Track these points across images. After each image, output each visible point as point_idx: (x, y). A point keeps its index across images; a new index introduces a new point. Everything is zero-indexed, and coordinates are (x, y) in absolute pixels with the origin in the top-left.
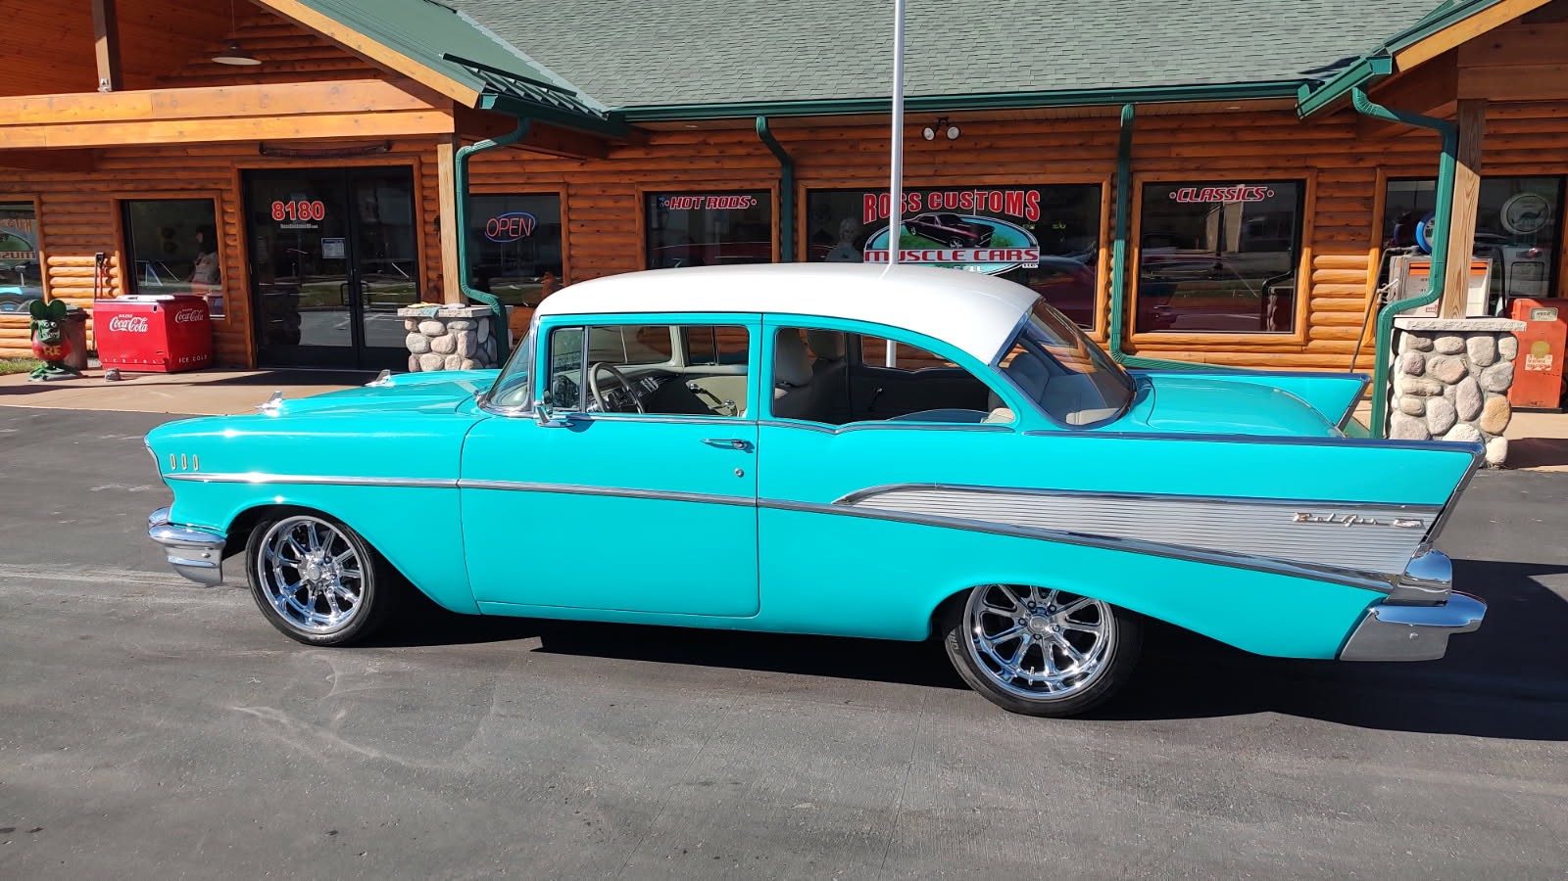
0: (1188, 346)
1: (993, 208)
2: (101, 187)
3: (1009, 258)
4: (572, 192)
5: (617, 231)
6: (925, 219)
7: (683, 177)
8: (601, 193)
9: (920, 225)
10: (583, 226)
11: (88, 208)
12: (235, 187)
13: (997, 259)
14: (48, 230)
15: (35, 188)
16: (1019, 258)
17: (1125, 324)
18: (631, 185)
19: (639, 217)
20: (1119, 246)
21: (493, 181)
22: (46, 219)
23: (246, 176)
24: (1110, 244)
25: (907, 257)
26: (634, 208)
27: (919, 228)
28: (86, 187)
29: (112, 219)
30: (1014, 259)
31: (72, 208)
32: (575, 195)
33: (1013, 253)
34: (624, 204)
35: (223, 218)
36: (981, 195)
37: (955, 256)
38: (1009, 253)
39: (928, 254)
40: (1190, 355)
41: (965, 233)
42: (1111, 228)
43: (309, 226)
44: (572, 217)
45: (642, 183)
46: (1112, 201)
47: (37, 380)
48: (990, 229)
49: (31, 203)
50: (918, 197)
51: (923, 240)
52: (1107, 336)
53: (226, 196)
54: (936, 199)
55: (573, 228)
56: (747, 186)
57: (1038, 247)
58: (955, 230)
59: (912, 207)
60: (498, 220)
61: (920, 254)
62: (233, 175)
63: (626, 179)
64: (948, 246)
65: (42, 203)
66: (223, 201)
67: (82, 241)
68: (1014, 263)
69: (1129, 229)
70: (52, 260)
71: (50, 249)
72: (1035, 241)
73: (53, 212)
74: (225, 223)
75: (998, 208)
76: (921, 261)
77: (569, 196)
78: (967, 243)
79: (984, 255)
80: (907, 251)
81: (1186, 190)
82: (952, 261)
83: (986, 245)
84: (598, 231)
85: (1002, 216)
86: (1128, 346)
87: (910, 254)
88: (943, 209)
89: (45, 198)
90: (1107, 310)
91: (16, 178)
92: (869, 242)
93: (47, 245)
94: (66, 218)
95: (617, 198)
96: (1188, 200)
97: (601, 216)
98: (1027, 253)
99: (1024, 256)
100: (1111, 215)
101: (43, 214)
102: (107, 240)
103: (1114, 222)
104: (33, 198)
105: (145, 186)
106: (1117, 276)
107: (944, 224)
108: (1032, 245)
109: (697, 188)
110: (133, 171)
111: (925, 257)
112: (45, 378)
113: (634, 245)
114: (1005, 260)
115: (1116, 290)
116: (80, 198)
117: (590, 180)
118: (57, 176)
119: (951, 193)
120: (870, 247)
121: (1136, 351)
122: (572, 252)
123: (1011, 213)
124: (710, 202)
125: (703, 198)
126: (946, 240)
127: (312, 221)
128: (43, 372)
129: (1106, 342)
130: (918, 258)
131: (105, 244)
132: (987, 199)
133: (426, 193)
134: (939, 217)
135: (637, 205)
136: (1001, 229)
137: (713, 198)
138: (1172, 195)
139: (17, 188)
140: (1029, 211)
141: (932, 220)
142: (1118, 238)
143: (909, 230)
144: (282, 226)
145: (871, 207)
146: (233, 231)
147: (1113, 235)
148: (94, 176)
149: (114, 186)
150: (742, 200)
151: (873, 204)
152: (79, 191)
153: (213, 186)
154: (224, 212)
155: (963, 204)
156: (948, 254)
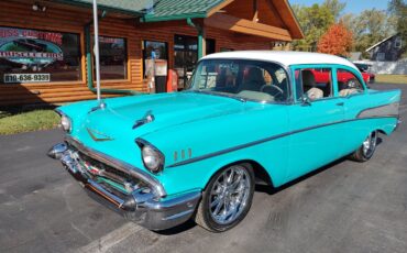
3: (53, 56)
6: (21, 40)
9: (19, 42)
13: (49, 57)
24: (85, 53)
27: (19, 44)
33: (55, 55)
37: (34, 55)
39: (24, 54)
41: (37, 46)
42: (85, 48)
46: (85, 39)
48: (46, 46)
51: (21, 48)
57: (62, 53)
58: (33, 45)
61: (20, 54)
64: (31, 51)
68: (55, 58)
72: (61, 51)
79: (45, 55)
80: (15, 52)
81: (101, 38)
83: (45, 52)
85: (50, 41)
87: (16, 54)
90: (86, 74)
100: (85, 44)
108: (60, 53)
111: (22, 55)
123: (53, 40)
129: (87, 84)
130: (19, 56)
134: (27, 40)
136: (50, 46)
141: (24, 41)
143: (15, 44)
156: (31, 54)
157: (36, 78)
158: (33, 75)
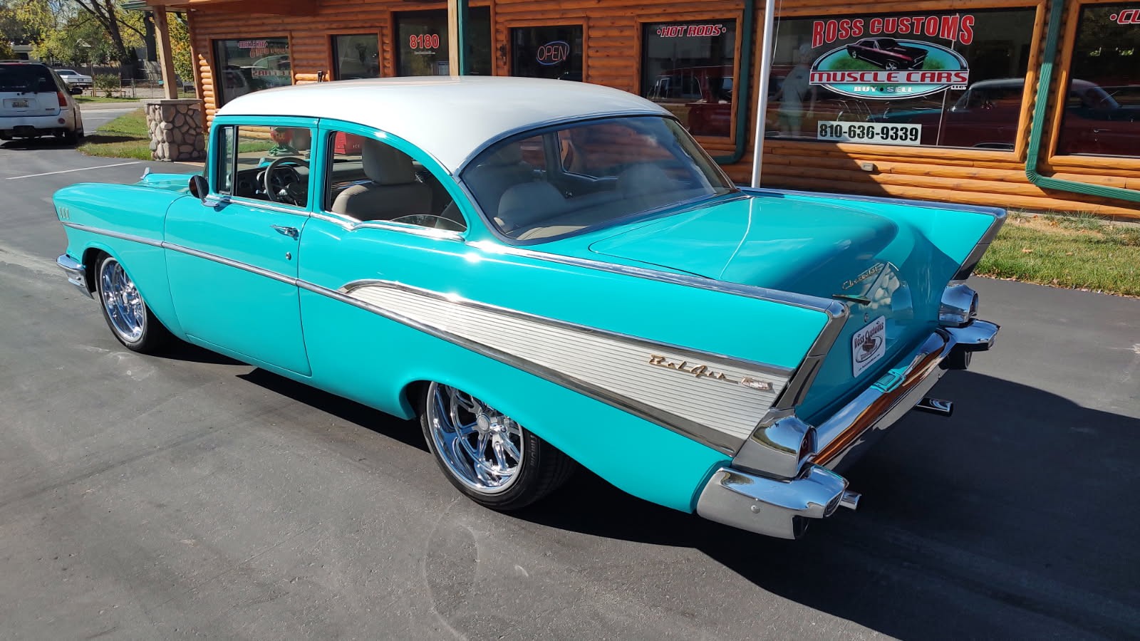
0: (1109, 171)
1: (928, 32)
2: (320, 26)
3: (939, 79)
4: (591, 24)
5: (621, 56)
6: (866, 44)
7: (670, 10)
8: (610, 24)
9: (861, 49)
10: (597, 51)
11: (315, 41)
12: (389, 24)
13: (928, 80)
14: (296, 56)
15: (289, 27)
16: (949, 78)
17: (1043, 146)
18: (632, 18)
19: (636, 44)
20: (1046, 69)
21: (540, 17)
22: (295, 48)
23: (397, 17)
24: (1038, 67)
25: (847, 78)
26: (633, 37)
27: (859, 51)
28: (313, 26)
29: (325, 47)
30: (944, 81)
31: (307, 41)
32: (593, 27)
33: (944, 75)
34: (627, 33)
35: (382, 46)
36: (918, 21)
37: (889, 78)
38: (940, 76)
39: (865, 75)
40: (1110, 180)
41: (900, 56)
42: (1040, 51)
43: (430, 52)
44: (591, 44)
45: (639, 16)
46: (1045, 23)
47: (272, 155)
48: (924, 52)
49: (287, 37)
50: (861, 23)
51: (861, 62)
52: (1024, 157)
53: (385, 31)
54: (877, 25)
55: (591, 53)
56: (717, 16)
57: (968, 70)
58: (892, 54)
59: (855, 32)
60: (545, 48)
61: (858, 75)
62: (387, 16)
63: (629, 13)
64: (883, 68)
65: (292, 38)
66: (383, 35)
67: (311, 63)
68: (944, 84)
69: (1059, 51)
70: (298, 76)
71: (297, 69)
72: (965, 64)
73: (297, 44)
74: (384, 51)
75: (933, 33)
76: (859, 81)
77: (589, 27)
78: (901, 66)
79: (916, 76)
80: (847, 73)
81: (1128, 11)
82: (886, 82)
83: (919, 68)
84: (608, 56)
85: (937, 40)
86: (1044, 167)
87: (849, 75)
88: (882, 34)
89: (294, 34)
90: (1028, 131)
91: (280, 21)
92: (815, 64)
93: (295, 66)
94: (304, 48)
95: (622, 29)
96: (1130, 22)
97: (611, 44)
98: (957, 75)
99: (953, 78)
100: (1042, 38)
101: (293, 45)
102: (323, 62)
103: (1044, 45)
104: (287, 34)
105: (342, 25)
106: (1041, 99)
107: (882, 47)
108: (963, 68)
109: (679, 19)
110: (337, 15)
111: (862, 77)
112: (275, 155)
113: (632, 66)
114: (936, 82)
115: (1039, 113)
116: (309, 34)
117: (604, 14)
118: (299, 19)
119: (891, 19)
120: (816, 68)
121: (1055, 172)
122: (589, 73)
123: (946, 37)
124: (690, 31)
125: (685, 27)
126: (881, 62)
127: (432, 49)
128: (276, 150)
129: (1024, 163)
130: (856, 79)
131: (322, 66)
132: (923, 24)
133: (498, 27)
134: (878, 41)
135: (634, 33)
136: (934, 53)
137: (693, 27)
138: (1113, 17)
139: (280, 28)
140: (963, 35)
141: (871, 44)
142: (1046, 61)
143: (851, 55)
144: (416, 53)
145: (820, 33)
146: (389, 56)
147: (1042, 58)
148: (318, 19)
149: (327, 26)
150: (715, 29)
151: (821, 30)
152: (310, 30)
153: (377, 25)
154: (383, 43)
155: (901, 29)
156: (883, 76)
157: (885, 132)
158: (878, 127)
